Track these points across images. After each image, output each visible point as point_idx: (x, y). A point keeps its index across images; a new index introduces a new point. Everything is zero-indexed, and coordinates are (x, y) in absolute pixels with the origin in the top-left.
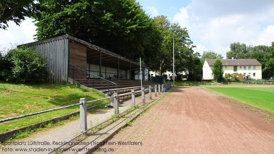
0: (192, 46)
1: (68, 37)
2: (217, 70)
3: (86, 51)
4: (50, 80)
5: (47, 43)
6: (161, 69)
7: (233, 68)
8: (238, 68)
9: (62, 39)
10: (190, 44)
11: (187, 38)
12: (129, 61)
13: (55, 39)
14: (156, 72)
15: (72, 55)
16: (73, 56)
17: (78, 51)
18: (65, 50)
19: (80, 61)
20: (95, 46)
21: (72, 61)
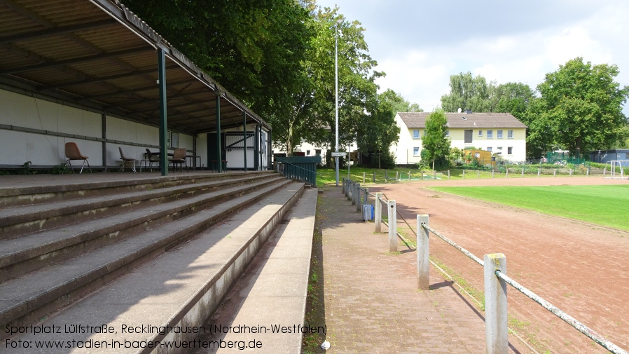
0: (376, 72)
2: (435, 138)
6: (291, 134)
7: (462, 134)
8: (475, 134)
10: (370, 68)
11: (360, 51)
12: (212, 87)
14: (275, 143)
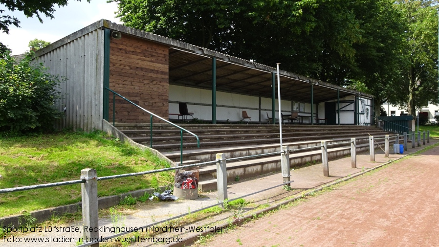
1: (103, 25)
3: (167, 58)
4: (74, 127)
5: (70, 43)
6: (411, 98)
9: (94, 32)
12: (307, 81)
13: (82, 34)
14: (402, 105)
15: (122, 67)
16: (123, 71)
17: (140, 59)
18: (99, 57)
19: (145, 82)
20: (194, 47)
21: (120, 82)
